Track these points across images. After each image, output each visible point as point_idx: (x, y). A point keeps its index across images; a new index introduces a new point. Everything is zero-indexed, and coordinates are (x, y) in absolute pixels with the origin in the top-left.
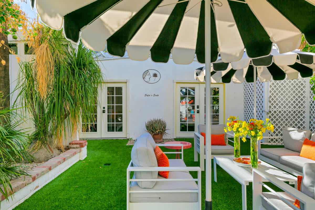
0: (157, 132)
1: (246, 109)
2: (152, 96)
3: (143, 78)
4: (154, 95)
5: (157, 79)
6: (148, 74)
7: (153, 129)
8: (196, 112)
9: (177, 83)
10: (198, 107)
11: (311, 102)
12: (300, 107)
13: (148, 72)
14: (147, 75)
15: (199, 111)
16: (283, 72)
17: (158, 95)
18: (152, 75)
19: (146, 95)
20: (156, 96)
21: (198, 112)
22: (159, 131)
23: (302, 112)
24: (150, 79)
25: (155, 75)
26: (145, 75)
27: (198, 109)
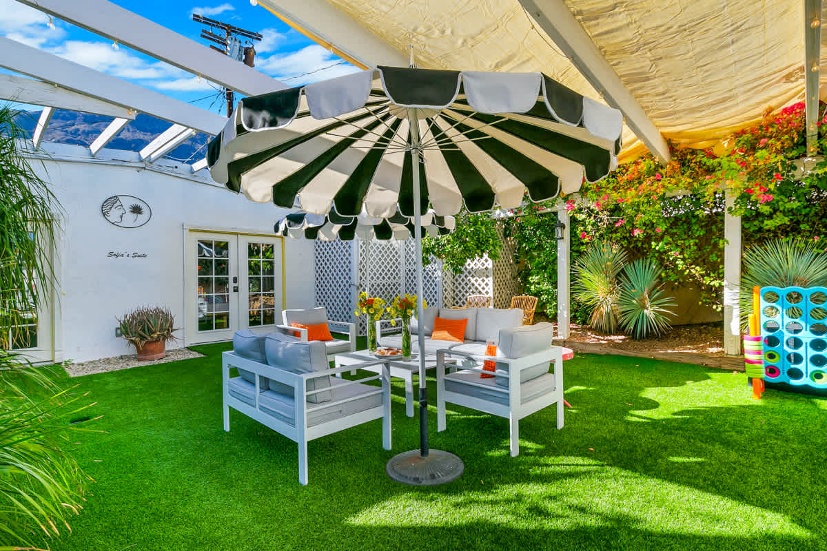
0: (156, 336)
1: (320, 283)
2: (128, 256)
3: (104, 214)
4: (135, 255)
5: (142, 218)
6: (115, 205)
7: (144, 331)
8: (231, 289)
9: (191, 230)
10: (235, 280)
11: (407, 271)
12: (394, 278)
13: (118, 202)
14: (114, 207)
15: (238, 287)
16: (390, 229)
17: (144, 256)
18: (127, 207)
19: (111, 254)
20: (139, 256)
21: (236, 290)
22: (158, 333)
23: (397, 285)
24: (121, 217)
25: (136, 210)
26: (108, 208)
27: (236, 285)
